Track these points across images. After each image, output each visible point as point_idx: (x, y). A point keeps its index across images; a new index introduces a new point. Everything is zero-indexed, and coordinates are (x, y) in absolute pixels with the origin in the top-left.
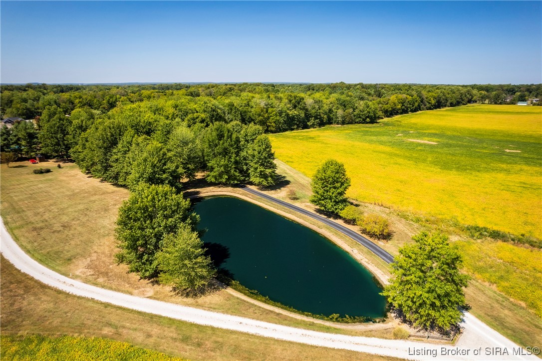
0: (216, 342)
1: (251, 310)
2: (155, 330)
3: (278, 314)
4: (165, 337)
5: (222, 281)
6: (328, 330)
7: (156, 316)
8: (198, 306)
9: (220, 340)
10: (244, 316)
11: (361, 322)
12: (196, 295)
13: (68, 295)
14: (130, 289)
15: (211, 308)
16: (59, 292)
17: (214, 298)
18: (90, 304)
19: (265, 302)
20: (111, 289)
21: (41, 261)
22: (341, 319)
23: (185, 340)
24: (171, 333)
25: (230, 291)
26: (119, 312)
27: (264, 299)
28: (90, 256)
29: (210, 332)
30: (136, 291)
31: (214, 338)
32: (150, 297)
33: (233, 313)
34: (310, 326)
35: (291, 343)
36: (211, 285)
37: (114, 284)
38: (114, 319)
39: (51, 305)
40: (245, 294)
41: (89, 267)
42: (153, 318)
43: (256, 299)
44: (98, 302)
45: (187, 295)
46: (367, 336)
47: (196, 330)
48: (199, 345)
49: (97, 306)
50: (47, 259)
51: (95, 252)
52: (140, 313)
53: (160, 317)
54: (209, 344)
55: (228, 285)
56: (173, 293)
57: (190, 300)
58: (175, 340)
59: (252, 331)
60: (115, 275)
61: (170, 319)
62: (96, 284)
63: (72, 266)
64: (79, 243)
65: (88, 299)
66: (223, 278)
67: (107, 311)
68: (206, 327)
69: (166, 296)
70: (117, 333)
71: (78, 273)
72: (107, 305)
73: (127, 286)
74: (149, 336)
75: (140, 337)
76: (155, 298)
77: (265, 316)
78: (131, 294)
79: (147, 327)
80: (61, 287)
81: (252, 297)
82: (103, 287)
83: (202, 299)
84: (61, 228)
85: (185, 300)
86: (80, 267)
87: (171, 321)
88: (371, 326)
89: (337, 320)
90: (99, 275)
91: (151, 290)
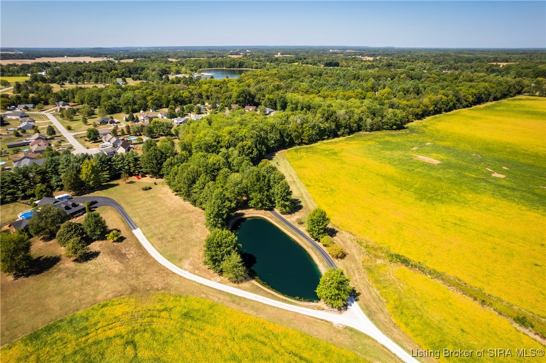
0: (245, 304)
1: (261, 292)
2: (222, 297)
3: (273, 295)
4: (226, 300)
5: (251, 276)
6: (291, 303)
7: (222, 291)
8: (239, 288)
9: (247, 303)
10: (258, 294)
11: (307, 301)
12: (238, 283)
13: (184, 278)
14: (210, 278)
15: (245, 289)
16: (181, 277)
17: (246, 285)
18: (194, 283)
19: (268, 288)
20: (202, 277)
21: (168, 260)
22: (300, 299)
23: (233, 302)
24: (228, 298)
25: (254, 282)
26: (207, 288)
27: (268, 287)
28: (189, 258)
29: (243, 299)
30: (212, 279)
31: (245, 302)
32: (219, 282)
33: (253, 292)
34: (285, 301)
35: (274, 307)
36: (246, 278)
37: (203, 274)
38: (205, 291)
39: (179, 282)
40: (260, 284)
41: (190, 264)
42: (220, 292)
43: (265, 286)
44: (197, 283)
45: (235, 282)
46: (306, 307)
47: (238, 298)
48: (239, 304)
49: (197, 285)
50: (171, 258)
51: (191, 256)
52: (215, 289)
53: (223, 291)
54: (242, 304)
55: (253, 278)
56: (228, 281)
57: (236, 285)
58: (229, 301)
59: (259, 301)
60: (203, 270)
61: (227, 293)
62: (195, 274)
63: (182, 264)
64: (182, 250)
65: (193, 281)
66: (252, 275)
67: (202, 287)
68: (242, 297)
69: (226, 282)
70: (207, 297)
71: (186, 267)
72: (201, 285)
73: (208, 276)
74: (219, 299)
75: (216, 299)
76: (221, 283)
77: (267, 295)
78: (210, 280)
79: (218, 295)
80: (181, 274)
81: (263, 285)
82: (198, 275)
83: (241, 285)
84: (171, 239)
85: (234, 284)
86: (186, 263)
87: (228, 294)
88: (311, 304)
89: (297, 300)
90: (195, 269)
91: (219, 278)
